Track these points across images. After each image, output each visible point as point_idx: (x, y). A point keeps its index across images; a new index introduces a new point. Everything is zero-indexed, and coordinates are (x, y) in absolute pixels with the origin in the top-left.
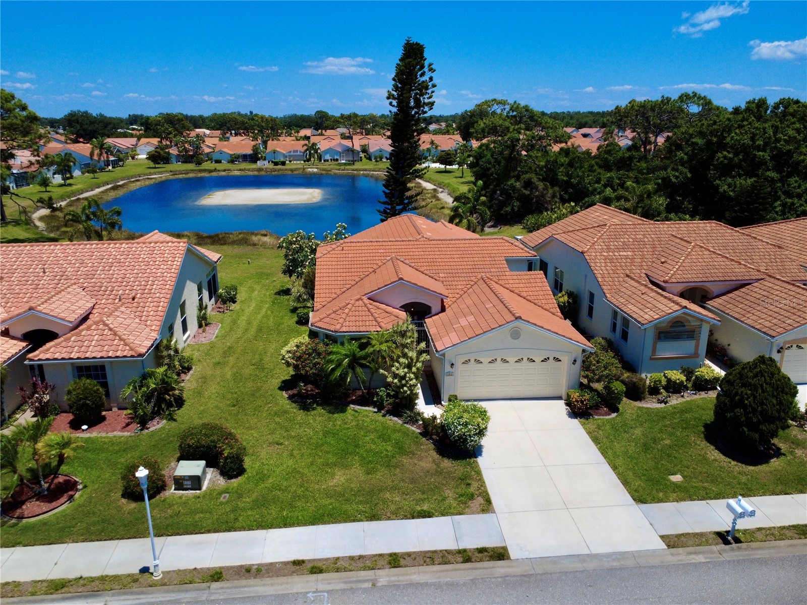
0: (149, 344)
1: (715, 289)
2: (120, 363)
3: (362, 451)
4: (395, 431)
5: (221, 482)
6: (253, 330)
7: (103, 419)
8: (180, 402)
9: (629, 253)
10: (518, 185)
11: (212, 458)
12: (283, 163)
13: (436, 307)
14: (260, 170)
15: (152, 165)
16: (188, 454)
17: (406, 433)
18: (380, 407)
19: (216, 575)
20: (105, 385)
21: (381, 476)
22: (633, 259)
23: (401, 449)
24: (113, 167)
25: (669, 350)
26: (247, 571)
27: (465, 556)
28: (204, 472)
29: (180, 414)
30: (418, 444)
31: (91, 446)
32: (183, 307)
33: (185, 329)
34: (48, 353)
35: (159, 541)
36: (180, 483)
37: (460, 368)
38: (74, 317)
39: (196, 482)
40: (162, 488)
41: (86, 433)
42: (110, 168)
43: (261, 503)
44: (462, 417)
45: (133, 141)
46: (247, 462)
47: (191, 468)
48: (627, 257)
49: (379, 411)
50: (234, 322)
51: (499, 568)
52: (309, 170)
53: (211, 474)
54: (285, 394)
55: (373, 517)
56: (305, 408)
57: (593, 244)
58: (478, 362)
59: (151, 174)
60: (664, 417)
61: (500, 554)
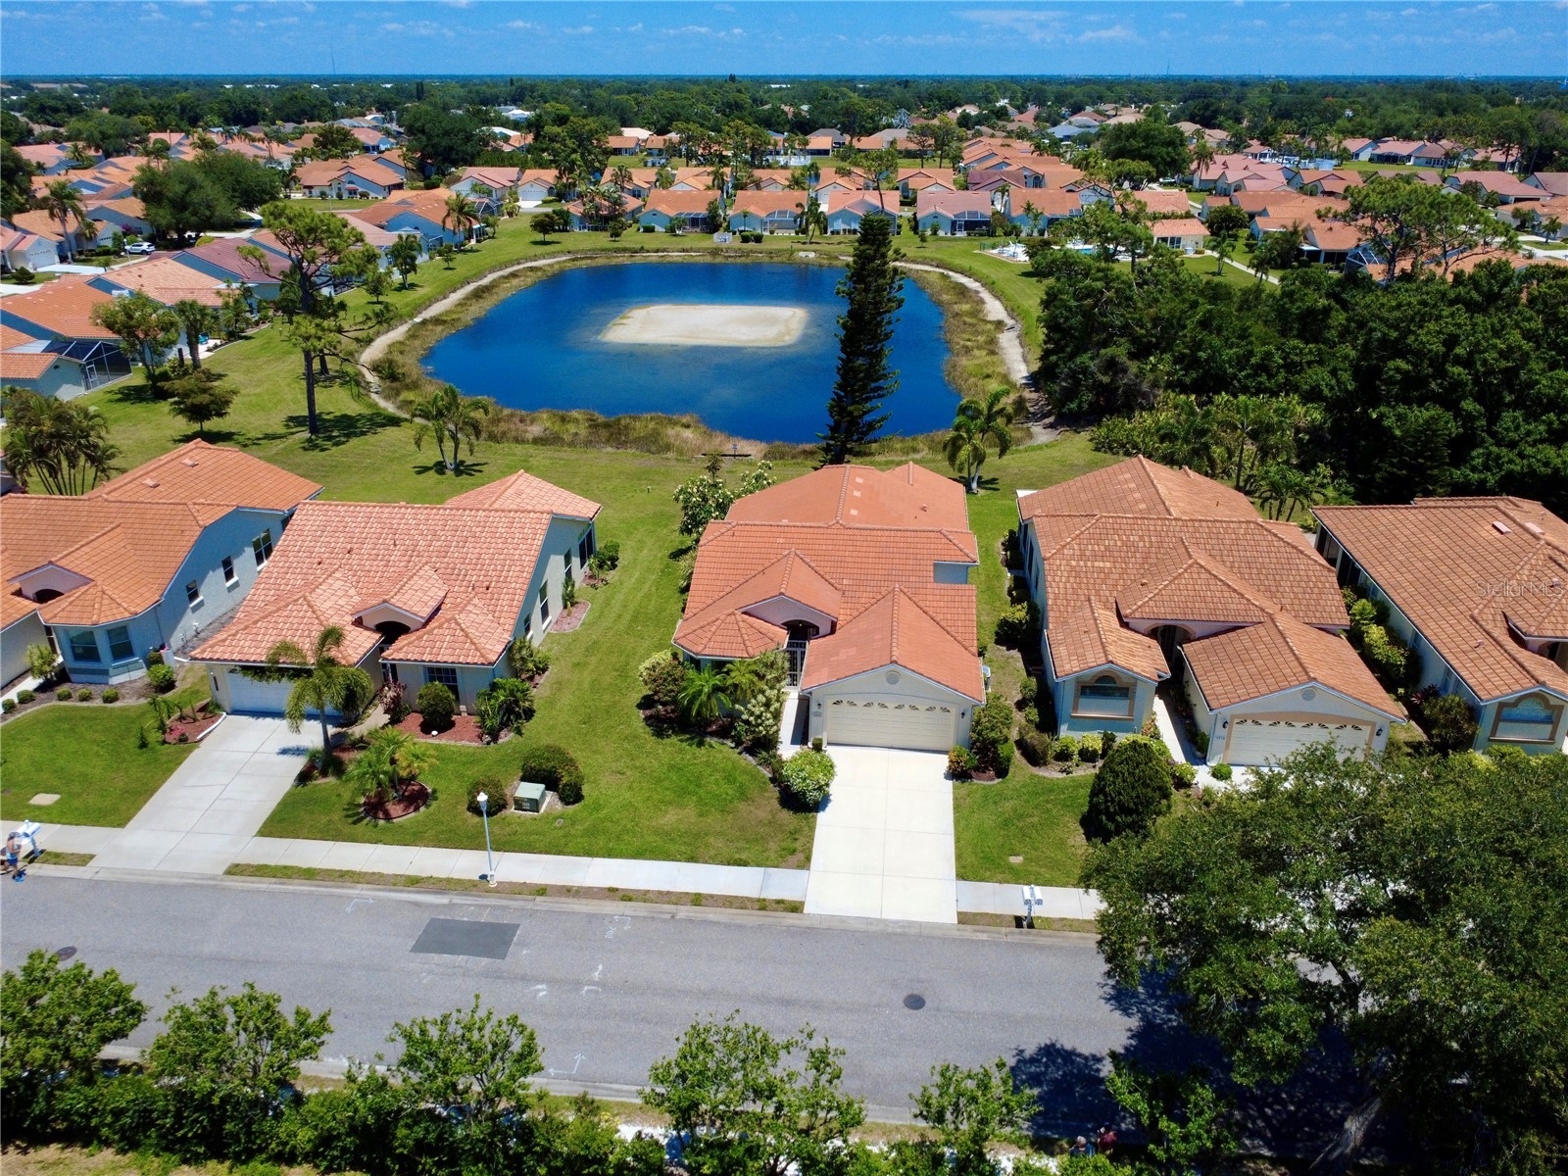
0: (500, 648)
1: (1196, 630)
2: (472, 669)
3: (701, 792)
4: (745, 772)
5: (559, 806)
6: (627, 617)
7: (452, 725)
8: (529, 714)
9: (1108, 565)
10: (1093, 366)
11: (551, 782)
12: (758, 239)
13: (824, 628)
14: (715, 252)
15: (540, 237)
16: (529, 777)
17: (754, 777)
18: (739, 743)
19: (542, 891)
20: (454, 689)
21: (714, 820)
22: (1108, 575)
23: (743, 795)
24: (478, 241)
26: (568, 891)
27: (763, 905)
28: (543, 796)
29: (529, 727)
30: (763, 790)
31: (443, 755)
32: (543, 592)
33: (545, 612)
34: (402, 651)
35: (496, 855)
36: (519, 804)
37: (829, 709)
38: (426, 612)
39: (535, 805)
40: (503, 806)
41: (435, 739)
42: (473, 242)
43: (592, 832)
44: (802, 770)
45: (513, 172)
46: (586, 790)
47: (531, 790)
48: (1101, 570)
49: (736, 747)
50: (607, 602)
51: (791, 919)
52: (802, 254)
53: (550, 796)
54: (641, 714)
55: (692, 859)
56: (659, 733)
57: (1063, 547)
58: (852, 704)
59: (535, 258)
60: (1051, 791)
61: (796, 908)
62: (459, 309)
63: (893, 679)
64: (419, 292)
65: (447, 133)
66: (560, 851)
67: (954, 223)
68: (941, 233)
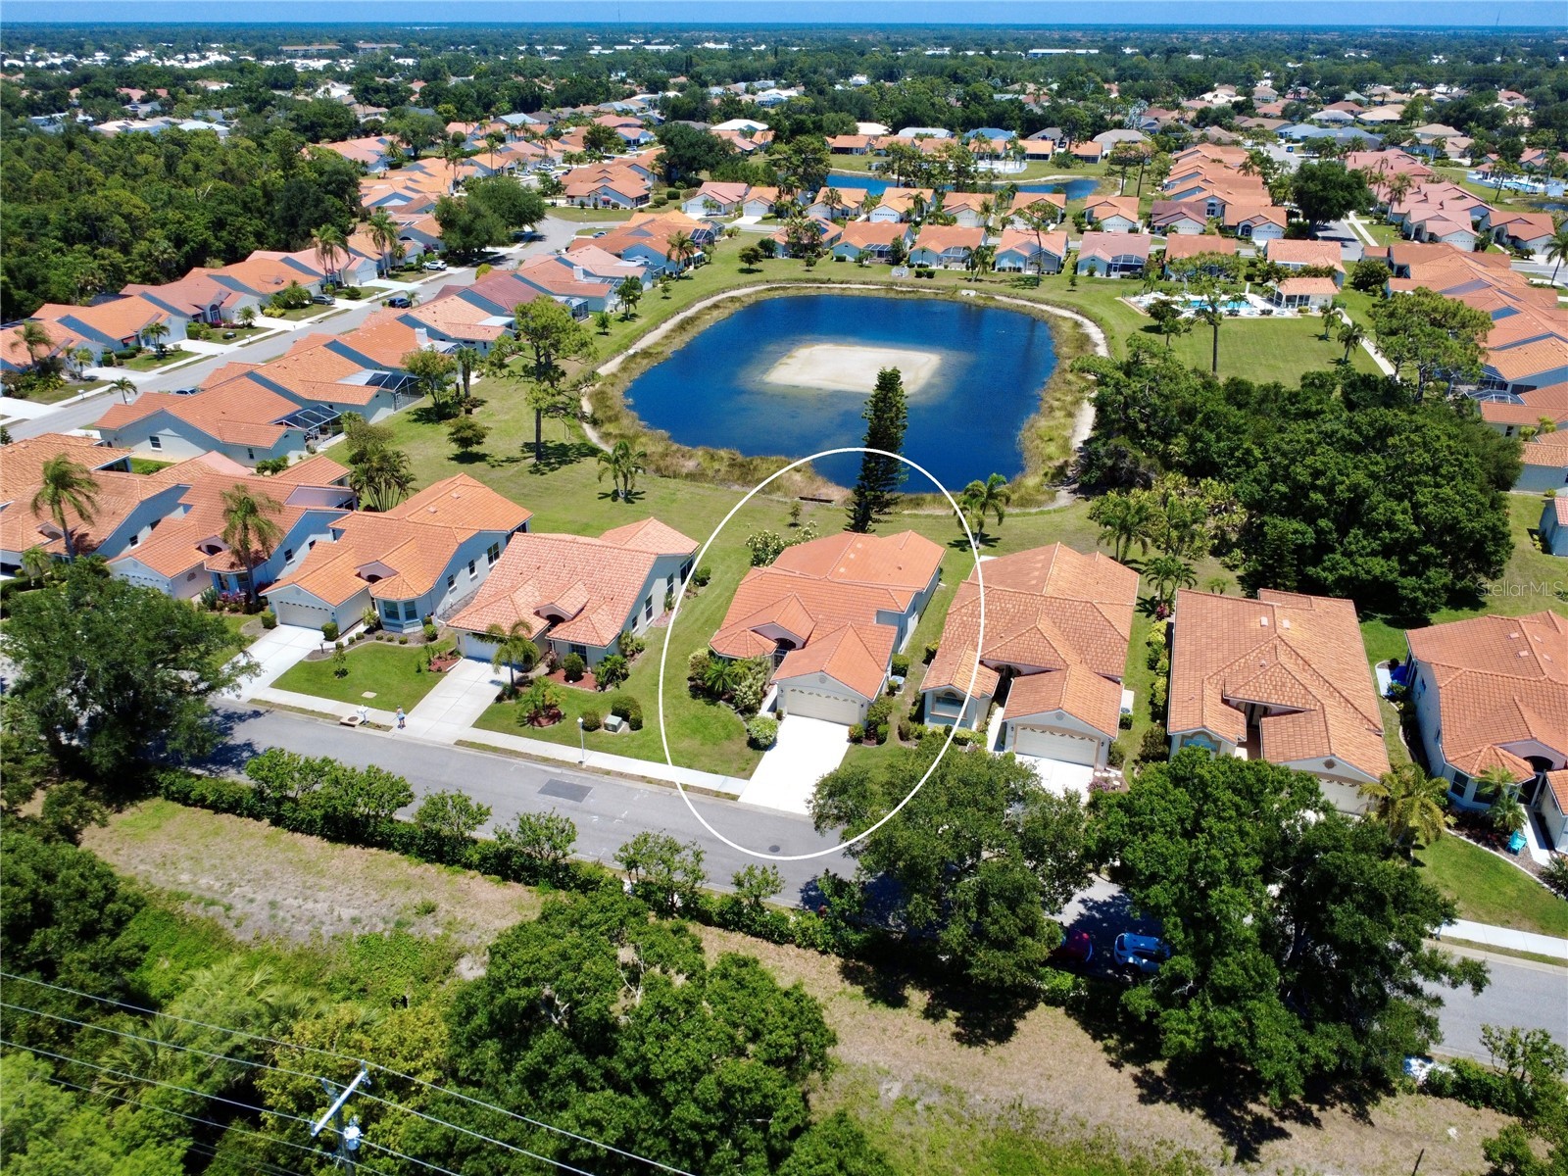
0: (612, 637)
2: (595, 649)
3: (706, 732)
4: (735, 724)
5: (628, 730)
6: (702, 620)
7: (582, 678)
8: (625, 676)
11: (625, 718)
12: (930, 275)
13: (799, 645)
14: (890, 286)
15: (746, 266)
16: (615, 713)
17: (739, 728)
18: (737, 707)
19: (608, 773)
20: (584, 658)
21: (707, 748)
23: (729, 737)
24: (695, 269)
25: (943, 711)
26: (621, 775)
27: (718, 794)
28: (620, 724)
29: (624, 684)
30: (741, 735)
31: (571, 693)
32: (649, 602)
33: (649, 614)
34: (559, 633)
35: (587, 752)
36: (606, 727)
37: (789, 693)
38: (574, 611)
39: (615, 728)
40: (598, 727)
41: (571, 685)
42: (692, 268)
43: (641, 746)
44: (758, 726)
45: (741, 187)
46: (644, 723)
47: (614, 720)
49: (734, 709)
50: (694, 607)
51: (731, 803)
53: (625, 725)
54: (689, 684)
55: (689, 767)
56: (694, 697)
58: (800, 691)
59: (739, 287)
61: (734, 798)
62: (665, 342)
63: (823, 680)
64: (639, 322)
65: (691, 145)
66: (622, 754)
67: (1109, 266)
68: (1097, 275)
